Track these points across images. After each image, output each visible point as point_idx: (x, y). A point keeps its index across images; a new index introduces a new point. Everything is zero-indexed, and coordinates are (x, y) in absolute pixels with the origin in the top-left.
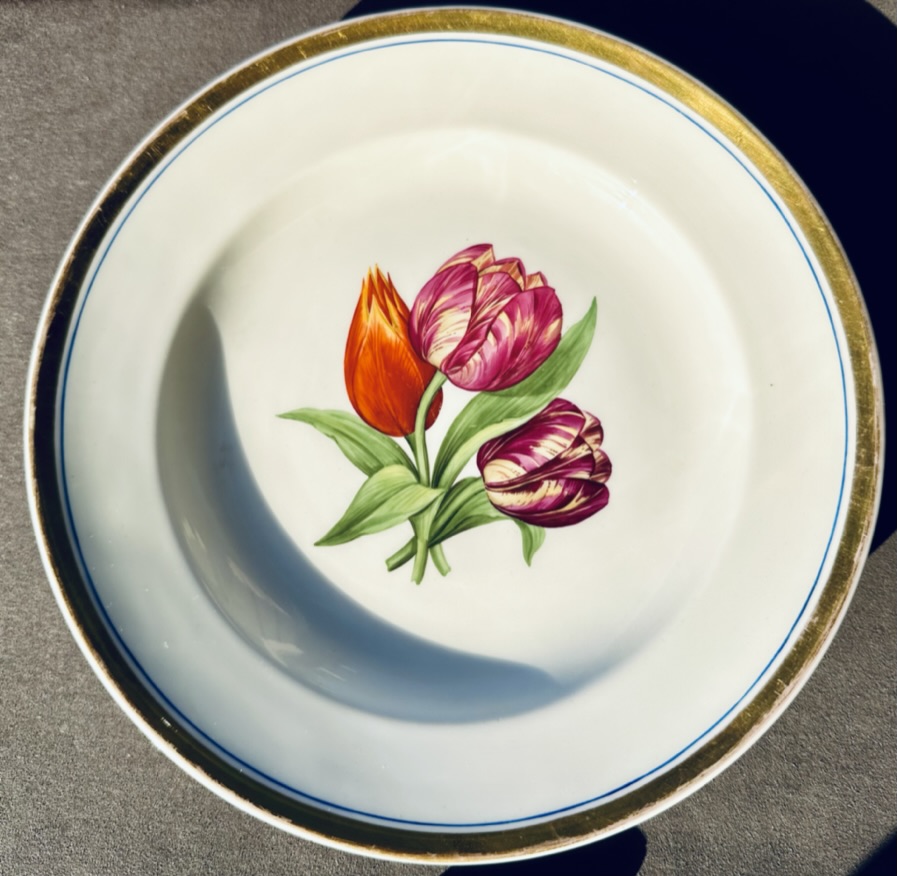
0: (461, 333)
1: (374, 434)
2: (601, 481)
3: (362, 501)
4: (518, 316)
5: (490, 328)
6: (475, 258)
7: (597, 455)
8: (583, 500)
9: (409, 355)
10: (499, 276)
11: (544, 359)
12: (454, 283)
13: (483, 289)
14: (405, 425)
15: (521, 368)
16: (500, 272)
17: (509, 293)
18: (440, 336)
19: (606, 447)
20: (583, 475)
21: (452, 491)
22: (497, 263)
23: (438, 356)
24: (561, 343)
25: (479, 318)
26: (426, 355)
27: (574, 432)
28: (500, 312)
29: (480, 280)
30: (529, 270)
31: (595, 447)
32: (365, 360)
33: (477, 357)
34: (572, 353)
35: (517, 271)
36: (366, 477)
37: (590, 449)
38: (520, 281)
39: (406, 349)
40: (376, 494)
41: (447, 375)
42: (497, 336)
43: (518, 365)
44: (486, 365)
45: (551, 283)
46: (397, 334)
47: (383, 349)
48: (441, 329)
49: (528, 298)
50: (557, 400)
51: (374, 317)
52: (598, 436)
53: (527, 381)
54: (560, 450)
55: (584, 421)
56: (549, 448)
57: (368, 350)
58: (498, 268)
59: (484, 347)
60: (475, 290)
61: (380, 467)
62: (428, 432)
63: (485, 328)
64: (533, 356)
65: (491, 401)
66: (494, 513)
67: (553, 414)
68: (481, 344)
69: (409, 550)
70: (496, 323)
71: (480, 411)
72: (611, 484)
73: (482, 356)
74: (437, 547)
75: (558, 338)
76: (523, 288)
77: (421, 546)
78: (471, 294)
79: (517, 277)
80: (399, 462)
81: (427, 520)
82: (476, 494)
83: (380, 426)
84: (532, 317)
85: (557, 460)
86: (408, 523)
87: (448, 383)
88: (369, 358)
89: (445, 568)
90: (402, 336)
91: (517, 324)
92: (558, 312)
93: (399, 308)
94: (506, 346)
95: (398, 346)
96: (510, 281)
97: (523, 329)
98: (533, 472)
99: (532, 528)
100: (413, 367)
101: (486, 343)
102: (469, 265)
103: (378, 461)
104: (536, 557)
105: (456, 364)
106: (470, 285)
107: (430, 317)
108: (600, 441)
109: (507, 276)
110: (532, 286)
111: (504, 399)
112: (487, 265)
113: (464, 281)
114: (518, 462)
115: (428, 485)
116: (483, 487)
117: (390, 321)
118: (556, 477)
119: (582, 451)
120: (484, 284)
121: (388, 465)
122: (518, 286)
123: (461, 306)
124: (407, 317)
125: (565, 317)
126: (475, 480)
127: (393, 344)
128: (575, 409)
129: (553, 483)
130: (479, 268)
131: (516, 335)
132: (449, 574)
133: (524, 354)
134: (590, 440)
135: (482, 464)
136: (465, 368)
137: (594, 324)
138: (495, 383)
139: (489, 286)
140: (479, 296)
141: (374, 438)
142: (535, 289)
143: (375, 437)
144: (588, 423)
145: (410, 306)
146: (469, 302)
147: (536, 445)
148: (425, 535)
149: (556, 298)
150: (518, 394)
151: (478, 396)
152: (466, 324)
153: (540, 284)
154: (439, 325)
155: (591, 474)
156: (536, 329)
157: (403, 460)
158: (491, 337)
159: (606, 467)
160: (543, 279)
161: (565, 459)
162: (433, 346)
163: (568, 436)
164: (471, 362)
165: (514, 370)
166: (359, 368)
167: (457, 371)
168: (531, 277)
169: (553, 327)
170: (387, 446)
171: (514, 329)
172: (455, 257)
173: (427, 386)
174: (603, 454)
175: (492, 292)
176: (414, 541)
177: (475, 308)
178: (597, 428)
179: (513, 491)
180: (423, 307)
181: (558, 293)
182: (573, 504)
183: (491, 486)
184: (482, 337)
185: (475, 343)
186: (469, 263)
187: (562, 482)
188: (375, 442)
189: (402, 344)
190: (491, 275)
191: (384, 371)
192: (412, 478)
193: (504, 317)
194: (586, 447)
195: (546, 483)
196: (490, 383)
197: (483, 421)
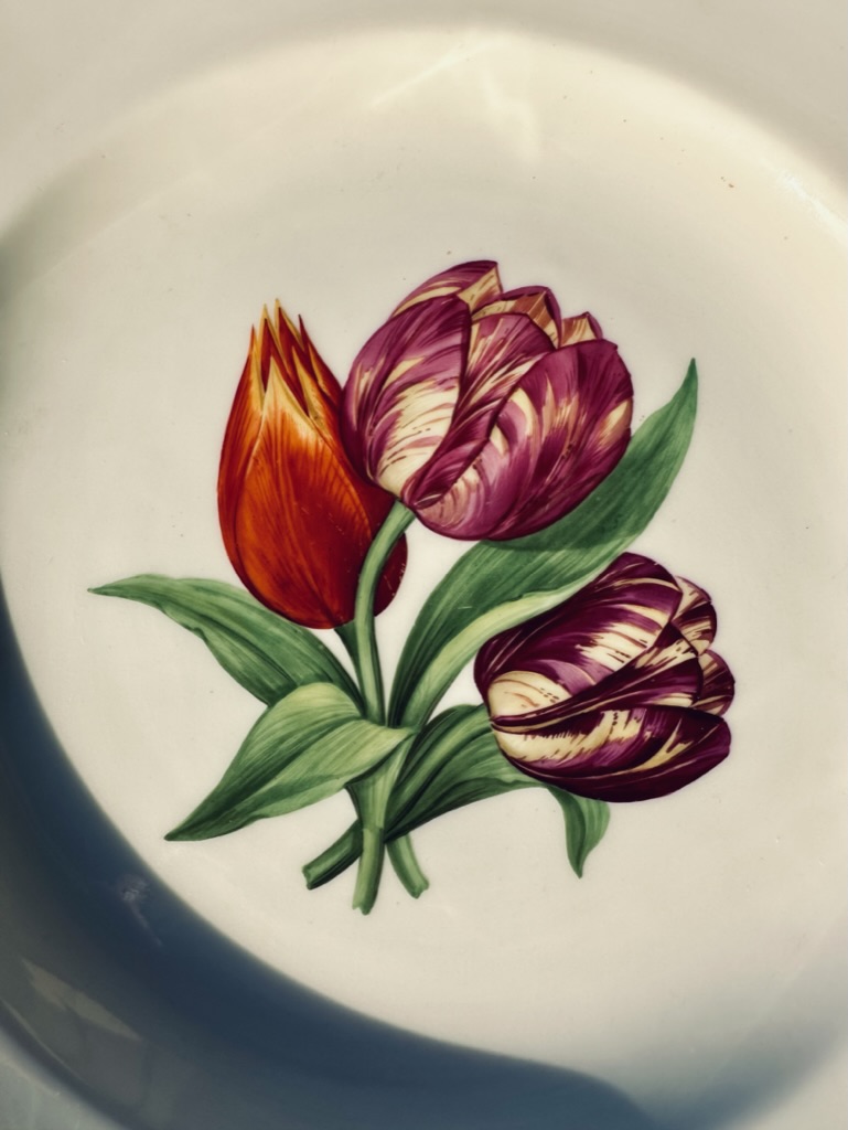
0: (441, 429)
1: (278, 625)
2: (715, 711)
3: (256, 752)
4: (549, 395)
5: (495, 420)
6: (464, 286)
7: (705, 661)
8: (680, 747)
9: (342, 472)
10: (512, 321)
11: (599, 479)
12: (425, 334)
13: (481, 345)
14: (335, 607)
15: (556, 497)
16: (512, 313)
17: (529, 353)
18: (402, 433)
19: (720, 645)
20: (681, 700)
21: (429, 732)
22: (506, 297)
23: (397, 473)
24: (630, 448)
25: (475, 399)
26: (374, 472)
27: (661, 618)
28: (513, 390)
29: (475, 329)
30: (568, 309)
31: (701, 645)
32: (259, 483)
33: (471, 475)
34: (652, 467)
35: (544, 311)
36: (263, 707)
37: (692, 649)
38: (551, 329)
39: (335, 461)
40: (282, 740)
41: (414, 509)
42: (510, 434)
43: (550, 489)
44: (488, 490)
45: (609, 334)
46: (320, 433)
47: (291, 462)
48: (402, 421)
49: (566, 363)
50: (628, 557)
51: (274, 401)
52: (706, 625)
53: (566, 520)
54: (635, 651)
55: (679, 595)
56: (613, 647)
57: (262, 462)
58: (510, 304)
59: (483, 455)
60: (464, 348)
61: (290, 686)
62: (381, 620)
63: (486, 418)
64: (578, 471)
65: (497, 559)
66: (509, 774)
67: (618, 583)
68: (478, 451)
69: (346, 848)
70: (507, 410)
71: (478, 577)
72: (734, 717)
73: (481, 472)
74: (402, 842)
75: (625, 437)
76: (556, 343)
77: (369, 840)
78: (457, 355)
79: (545, 323)
80: (324, 678)
81: (382, 786)
82: (473, 738)
83: (288, 610)
84: (575, 399)
85: (630, 670)
86: (345, 796)
87: (417, 524)
88: (265, 479)
89: (417, 881)
90: (329, 436)
91: (546, 411)
92: (625, 390)
93: (321, 382)
94: (526, 454)
95: (320, 455)
96: (532, 330)
97: (558, 419)
98: (582, 694)
99: (583, 802)
100: (349, 497)
101: (487, 449)
102: (454, 300)
103: (286, 676)
104: (593, 860)
105: (430, 490)
106: (457, 339)
107: (381, 399)
108: (710, 634)
109: (525, 321)
110: (572, 340)
111: (524, 556)
112: (487, 300)
113: (445, 331)
114: (553, 676)
115: (381, 722)
116: (489, 724)
117: (305, 406)
118: (628, 705)
119: (676, 654)
120: (482, 336)
121: (304, 683)
122: (547, 338)
123: (440, 377)
124: (335, 397)
125: (637, 397)
126: (470, 711)
127: (312, 452)
128: (663, 573)
129: (623, 715)
130: (472, 306)
131: (545, 433)
132: (424, 894)
133: (560, 469)
134: (691, 632)
135: (484, 681)
136: (448, 497)
137: (693, 411)
138: (508, 524)
139: (491, 338)
140: (474, 358)
141: (277, 631)
142: (579, 345)
143: (278, 629)
144: (687, 600)
145: (342, 379)
146: (455, 371)
147: (589, 643)
148: (378, 817)
149: (621, 361)
150: (551, 546)
151: (473, 550)
152: (449, 412)
153: (589, 335)
154: (399, 414)
155: (694, 700)
156: (583, 420)
157: (332, 674)
158: (497, 438)
159: (722, 683)
160: (594, 326)
161: (646, 670)
162: (387, 454)
163: (648, 625)
164: (460, 485)
165: (543, 500)
166: (246, 498)
167: (433, 502)
168: (571, 323)
169: (616, 415)
170: (301, 646)
171: (540, 422)
172: (426, 287)
173: (376, 530)
174: (717, 658)
175: (497, 352)
176: (356, 830)
177: (466, 382)
178: (704, 610)
179: (545, 732)
180: (365, 380)
181: (622, 352)
182: (661, 757)
183: (504, 723)
184: (481, 435)
185: (469, 448)
186: (453, 296)
187: (640, 713)
188: (278, 640)
189: (329, 451)
190: (495, 319)
191: (294, 504)
192: (351, 707)
193: (521, 399)
194: (684, 645)
195: (609, 715)
196: (498, 524)
197: (484, 597)
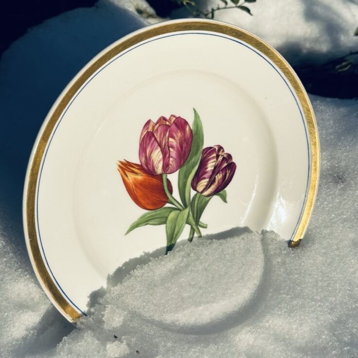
0: (161, 156)
1: (158, 211)
2: (231, 162)
3: (169, 232)
4: (175, 135)
5: (169, 147)
6: (148, 128)
7: (225, 156)
8: (229, 172)
9: (150, 178)
11: (192, 141)
12: (147, 143)
13: (157, 136)
14: (165, 200)
16: (159, 126)
17: (167, 131)
18: (155, 163)
19: (226, 151)
20: (225, 165)
21: (192, 204)
22: (156, 124)
23: (159, 170)
24: (193, 132)
25: (163, 146)
26: (155, 173)
27: (215, 155)
28: (168, 139)
29: (155, 134)
30: (168, 117)
31: (223, 154)
32: (138, 193)
33: (171, 159)
34: (198, 132)
35: (164, 121)
36: (165, 225)
37: (222, 156)
38: (167, 123)
39: (148, 178)
40: (171, 226)
41: (165, 173)
42: (173, 147)
43: (185, 150)
44: (175, 159)
45: (177, 116)
46: (142, 176)
47: (140, 185)
49: (174, 127)
50: (204, 150)
51: (131, 177)
52: (222, 150)
53: (191, 153)
54: (214, 164)
55: (215, 149)
56: (210, 166)
57: (137, 189)
59: (171, 154)
60: (156, 139)
61: (167, 218)
62: (174, 195)
63: (167, 148)
64: (187, 143)
65: (184, 168)
66: (208, 199)
67: (205, 155)
69: (192, 231)
70: (170, 143)
71: (183, 174)
72: (234, 160)
73: (172, 157)
74: (200, 223)
75: (191, 131)
76: (170, 125)
77: (194, 227)
78: (155, 141)
80: (171, 211)
81: (191, 218)
82: (199, 198)
83: (158, 207)
84: (179, 132)
85: (215, 167)
86: (187, 225)
87: (168, 175)
88: (139, 191)
89: (205, 226)
90: (144, 175)
91: (176, 138)
92: (186, 123)
93: (136, 167)
94: (177, 148)
95: (145, 179)
96: (164, 126)
97: (179, 138)
98: (210, 177)
99: (221, 192)
100: (154, 181)
103: (165, 217)
104: (228, 199)
105: (166, 168)
106: (153, 139)
107: (148, 160)
109: (162, 126)
110: (172, 122)
111: (188, 164)
112: (153, 127)
113: (150, 139)
114: (205, 178)
115: (184, 209)
116: (200, 194)
117: (136, 173)
118: (218, 173)
119: (220, 158)
121: (168, 215)
122: (168, 125)
123: (155, 148)
124: (140, 167)
125: (189, 123)
126: (196, 195)
127: (143, 179)
128: (211, 148)
129: (218, 175)
130: (152, 131)
131: (178, 141)
132: (208, 227)
133: (184, 145)
134: (220, 153)
135: (195, 189)
136: (170, 166)
137: (199, 117)
138: (182, 162)
139: (159, 134)
140: (158, 140)
142: (174, 122)
144: (217, 149)
145: (139, 163)
146: (157, 145)
147: (207, 168)
148: (194, 223)
149: (182, 119)
150: (191, 159)
151: (180, 171)
152: (160, 152)
153: (174, 119)
154: (153, 160)
155: (227, 162)
156: (183, 134)
158: (171, 149)
159: (230, 156)
160: (174, 116)
161: (217, 165)
162: (155, 169)
163: (213, 158)
164: (170, 162)
165: (185, 153)
166: (139, 197)
167: (168, 169)
168: (170, 119)
169: (187, 129)
170: (164, 210)
171: (176, 140)
172: (142, 134)
173: (162, 182)
174: (227, 154)
175: (161, 135)
176: (192, 228)
177: (160, 145)
178: (220, 148)
179: (209, 188)
180: (143, 159)
181: (182, 117)
182: (228, 175)
183: (202, 192)
184: (168, 151)
185: (168, 155)
186: (147, 132)
187: (221, 172)
188: (159, 214)
189: (146, 177)
190: (157, 129)
191: (147, 191)
192: (178, 211)
193: (171, 139)
195: (216, 177)
196: (180, 163)
197: (186, 177)
